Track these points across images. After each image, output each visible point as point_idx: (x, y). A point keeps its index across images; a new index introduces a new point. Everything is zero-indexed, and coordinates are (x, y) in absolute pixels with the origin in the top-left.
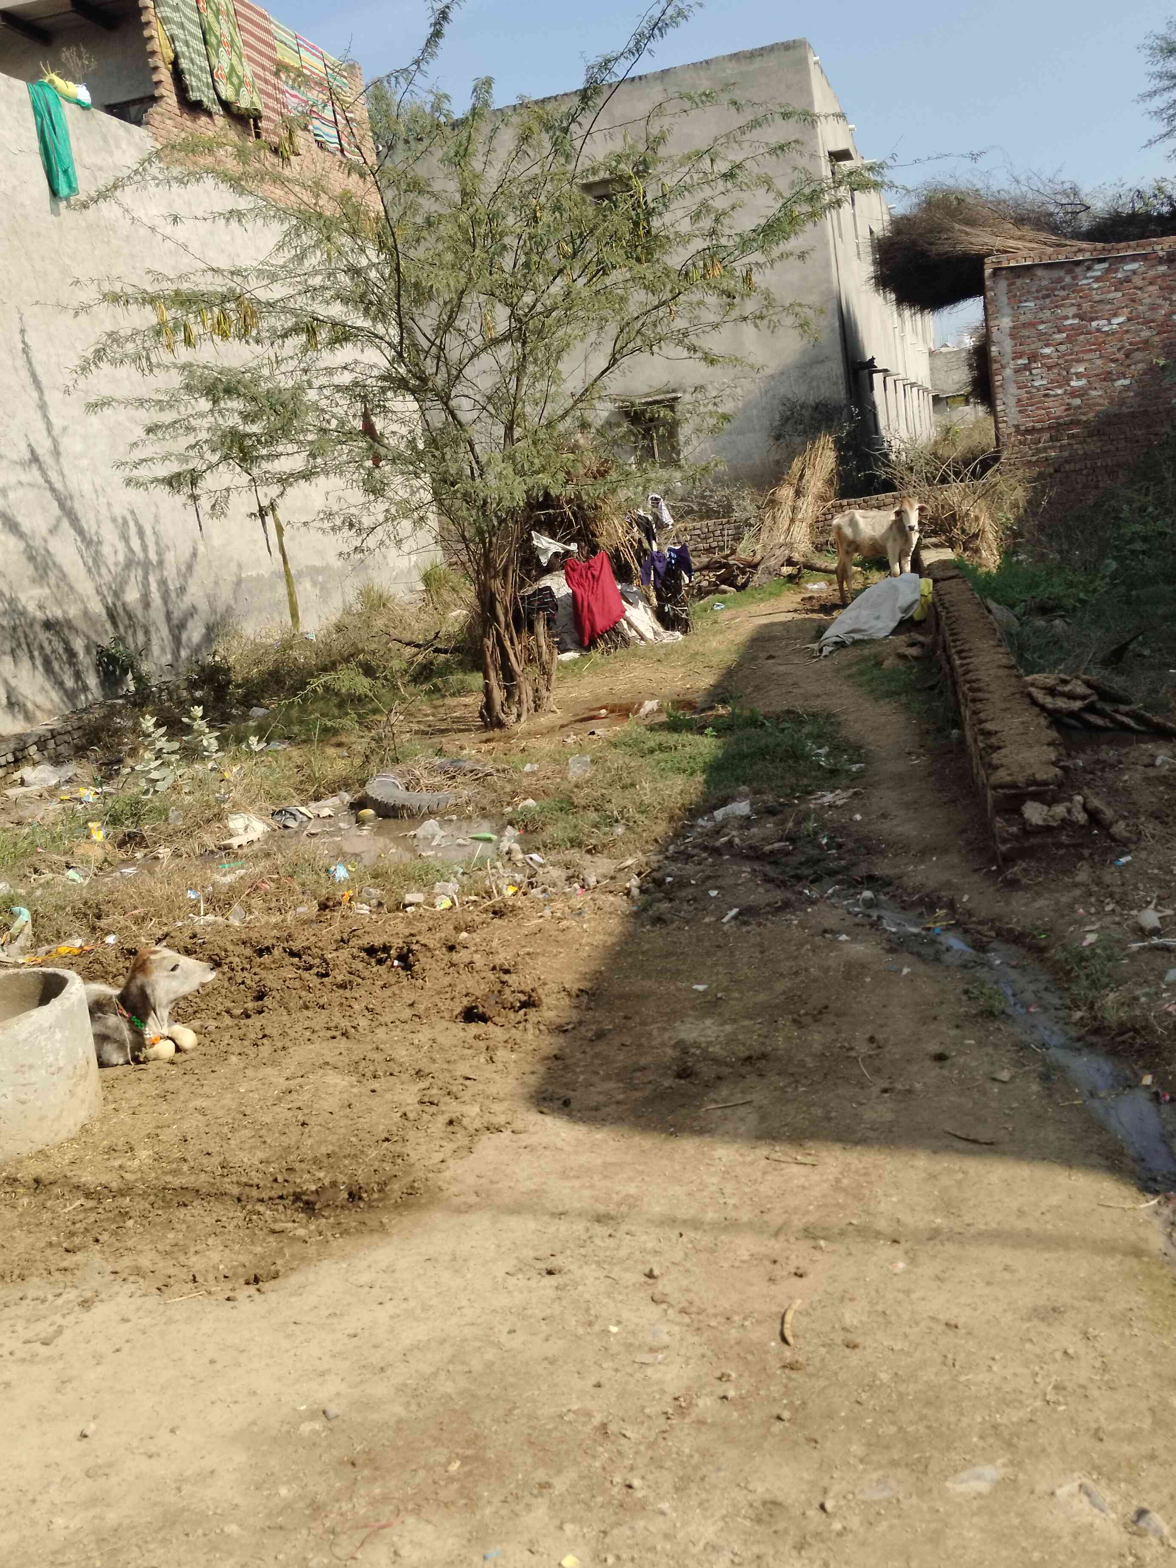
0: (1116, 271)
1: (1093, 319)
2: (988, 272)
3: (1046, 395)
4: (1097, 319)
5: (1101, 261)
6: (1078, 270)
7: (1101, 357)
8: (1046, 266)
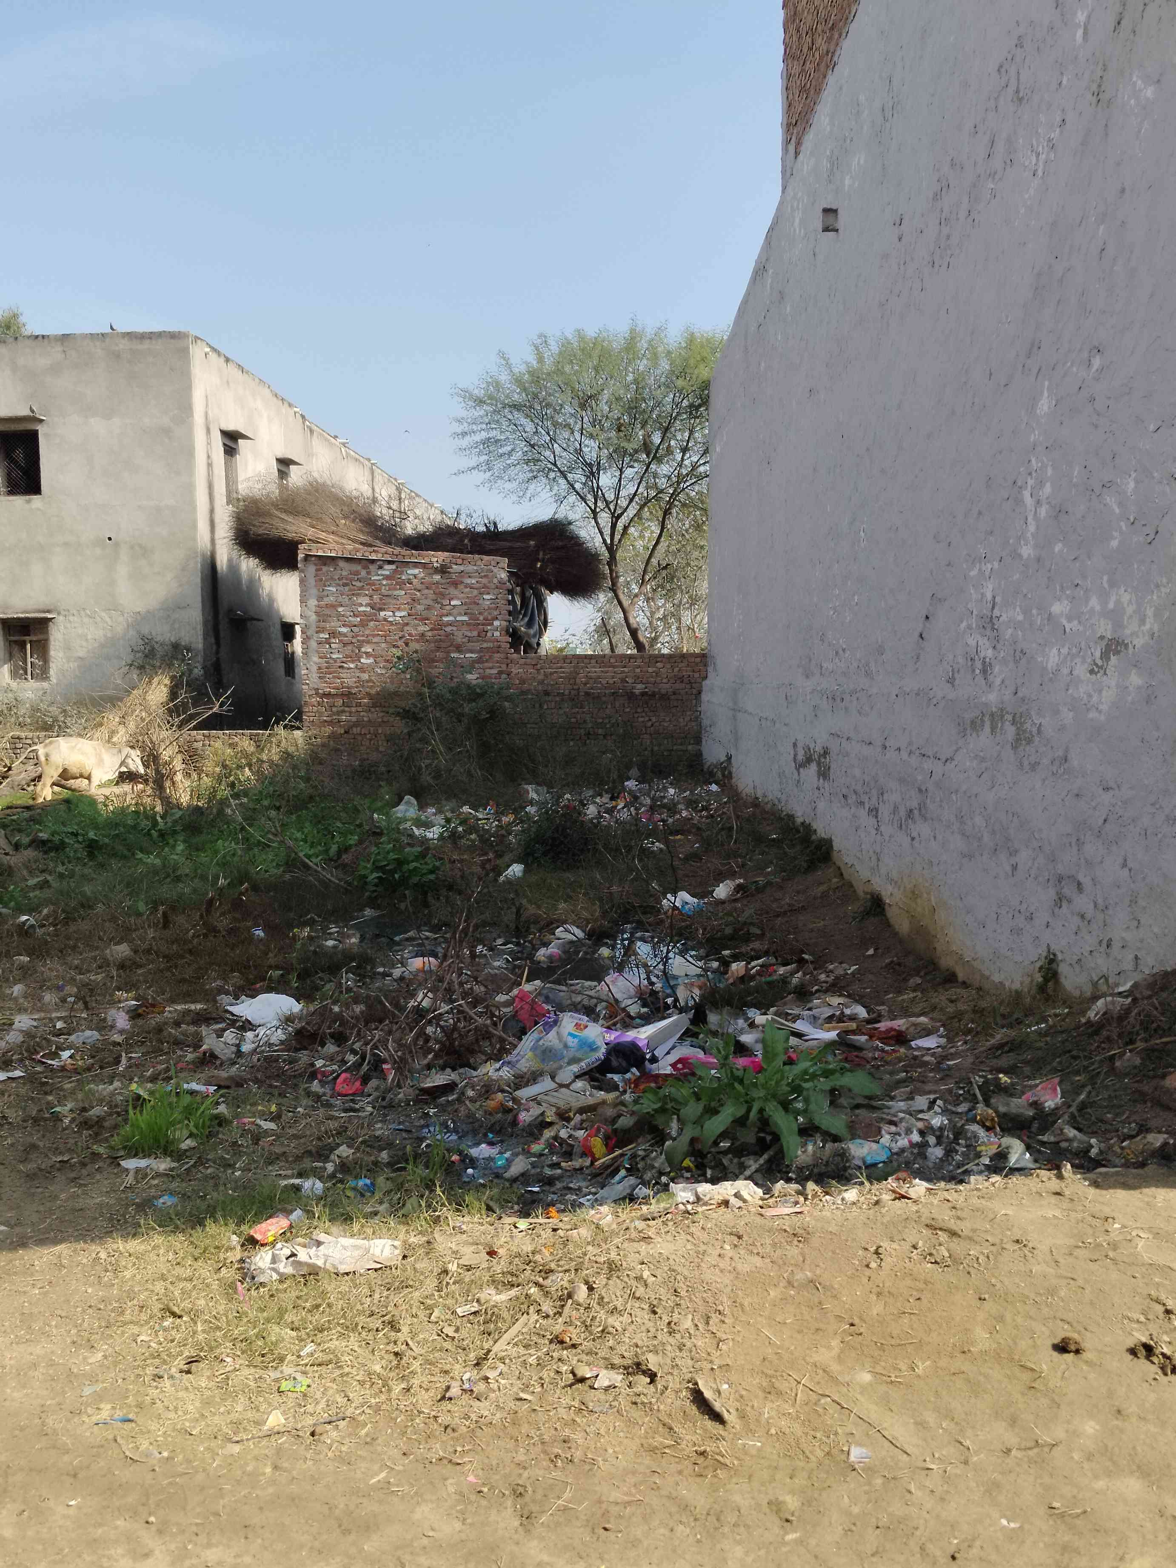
0: (402, 573)
1: (381, 610)
2: (301, 556)
3: (341, 667)
4: (384, 610)
6: (372, 567)
8: (348, 560)
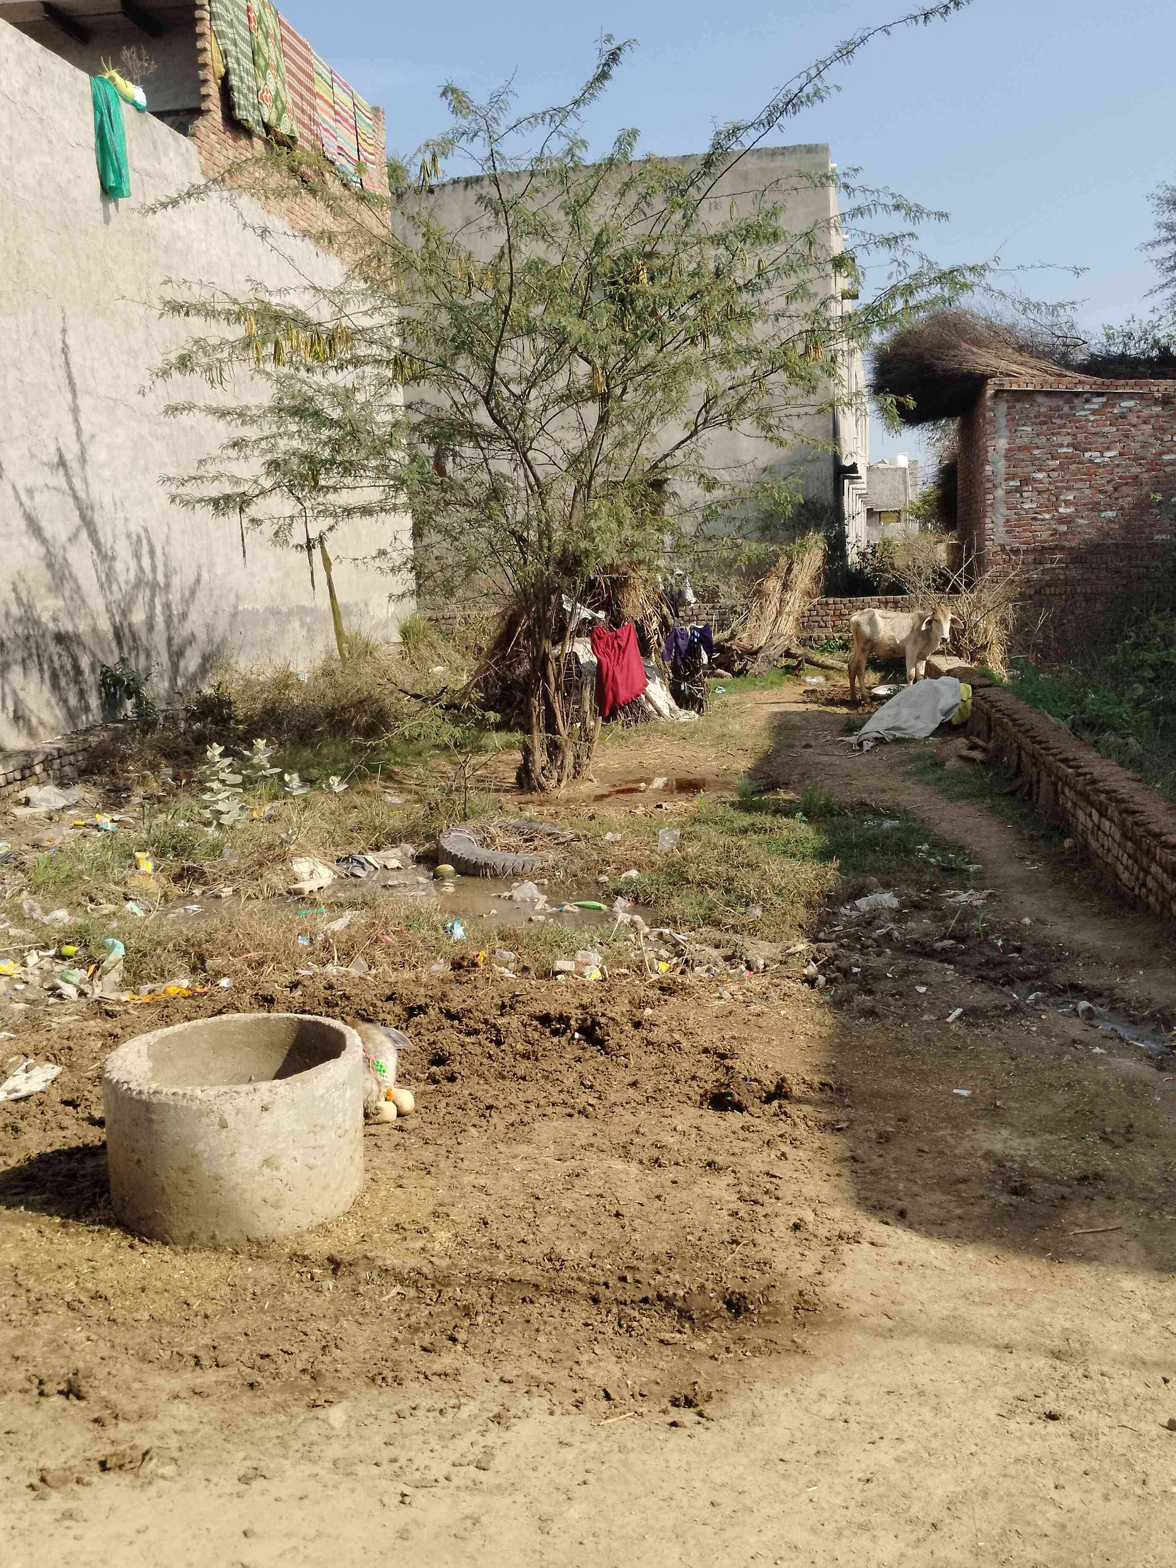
0: (1114, 406)
1: (1086, 450)
2: (990, 392)
3: (1034, 519)
4: (1090, 450)
5: (1101, 395)
6: (1077, 401)
7: (1091, 487)
8: (1048, 394)
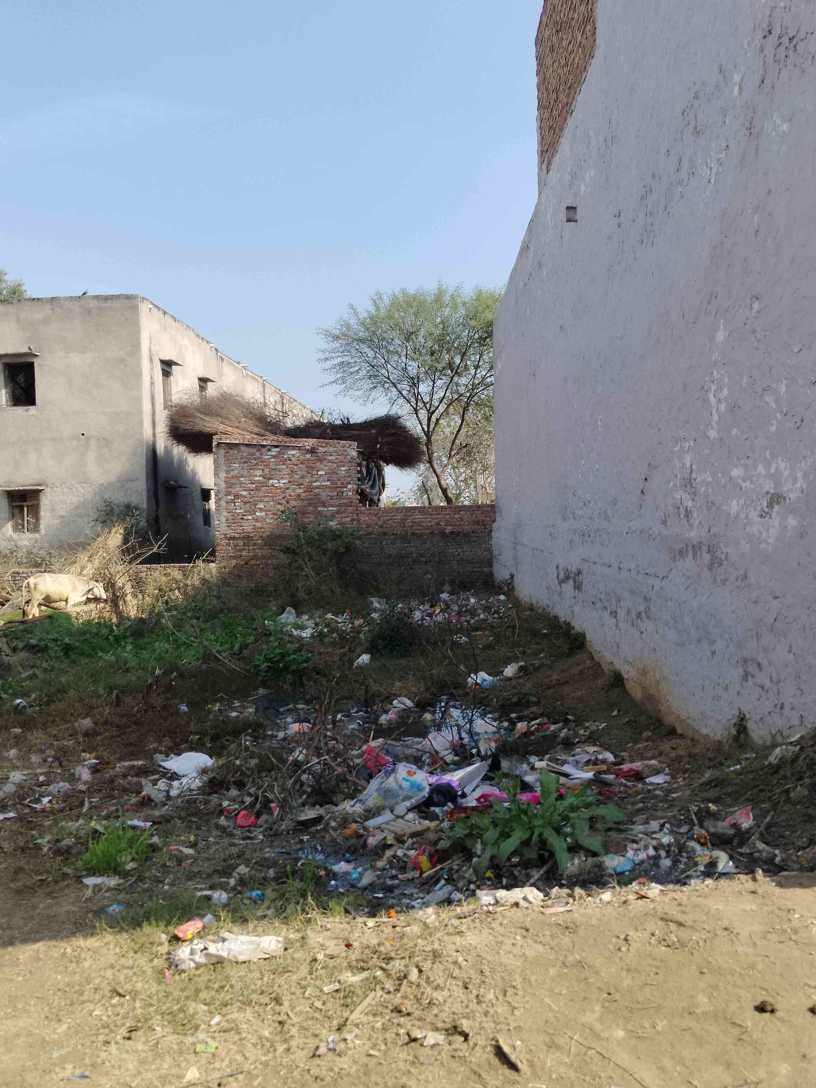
0: (284, 453)
1: (270, 479)
2: (214, 444)
3: (242, 519)
4: (272, 479)
5: (276, 446)
6: (264, 450)
7: (273, 501)
8: (247, 445)
